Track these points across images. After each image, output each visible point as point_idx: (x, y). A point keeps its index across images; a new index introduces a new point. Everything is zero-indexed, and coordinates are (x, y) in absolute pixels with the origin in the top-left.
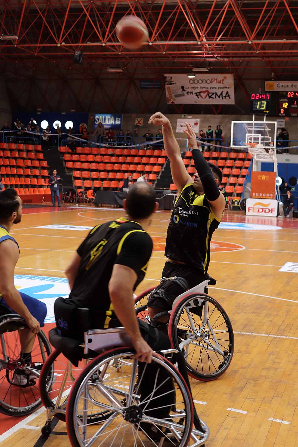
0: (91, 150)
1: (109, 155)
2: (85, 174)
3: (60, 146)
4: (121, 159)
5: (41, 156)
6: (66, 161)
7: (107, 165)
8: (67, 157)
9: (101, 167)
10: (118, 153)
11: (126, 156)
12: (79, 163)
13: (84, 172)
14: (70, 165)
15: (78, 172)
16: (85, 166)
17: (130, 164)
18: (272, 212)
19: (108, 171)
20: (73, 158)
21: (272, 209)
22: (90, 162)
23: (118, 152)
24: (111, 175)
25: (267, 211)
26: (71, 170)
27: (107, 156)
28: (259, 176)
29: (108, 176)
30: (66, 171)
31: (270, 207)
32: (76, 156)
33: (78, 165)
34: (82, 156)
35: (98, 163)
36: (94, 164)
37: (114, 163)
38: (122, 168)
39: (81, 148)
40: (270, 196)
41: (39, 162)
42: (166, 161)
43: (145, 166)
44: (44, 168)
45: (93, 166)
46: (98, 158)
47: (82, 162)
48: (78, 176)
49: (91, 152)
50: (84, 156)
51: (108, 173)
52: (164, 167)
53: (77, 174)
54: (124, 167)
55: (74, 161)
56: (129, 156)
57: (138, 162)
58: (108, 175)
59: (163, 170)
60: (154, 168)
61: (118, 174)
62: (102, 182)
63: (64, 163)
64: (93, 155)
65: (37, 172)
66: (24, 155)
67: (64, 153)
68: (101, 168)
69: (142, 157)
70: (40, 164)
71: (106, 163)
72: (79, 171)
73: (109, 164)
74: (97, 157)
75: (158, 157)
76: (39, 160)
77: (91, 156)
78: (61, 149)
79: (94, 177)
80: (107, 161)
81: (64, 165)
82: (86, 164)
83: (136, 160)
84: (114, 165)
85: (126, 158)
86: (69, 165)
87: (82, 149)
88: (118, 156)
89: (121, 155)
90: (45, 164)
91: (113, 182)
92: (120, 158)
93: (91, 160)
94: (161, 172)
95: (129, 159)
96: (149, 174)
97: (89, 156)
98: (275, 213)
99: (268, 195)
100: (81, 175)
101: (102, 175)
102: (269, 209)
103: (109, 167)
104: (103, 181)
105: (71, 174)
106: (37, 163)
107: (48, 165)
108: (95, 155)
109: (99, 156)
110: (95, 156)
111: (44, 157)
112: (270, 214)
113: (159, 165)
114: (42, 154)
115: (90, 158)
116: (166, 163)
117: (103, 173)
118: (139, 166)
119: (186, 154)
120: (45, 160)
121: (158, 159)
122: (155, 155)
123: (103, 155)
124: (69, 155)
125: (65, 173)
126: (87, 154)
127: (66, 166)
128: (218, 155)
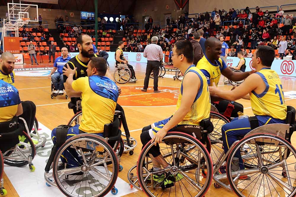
18: (20, 62)
21: (20, 60)
25: (17, 61)
28: (9, 40)
31: (18, 59)
40: (17, 52)
98: (22, 62)
99: (16, 51)
102: (18, 60)
112: (19, 63)
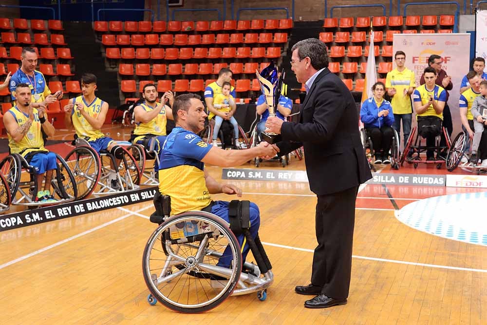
0: (152, 24)
1: (184, 33)
2: (141, 70)
3: (96, 20)
4: (206, 39)
5: (59, 39)
6: (106, 47)
7: (181, 50)
8: (108, 39)
9: (170, 54)
10: (201, 29)
11: (216, 33)
12: (130, 50)
13: (139, 66)
14: (113, 53)
15: (128, 66)
16: (141, 53)
17: (222, 46)
19: (184, 62)
20: (118, 41)
22: (151, 47)
23: (200, 26)
24: (189, 69)
26: (116, 61)
27: (181, 35)
29: (184, 72)
30: (107, 65)
32: (125, 37)
33: (127, 53)
34: (134, 36)
35: (165, 47)
36: (158, 50)
37: (194, 47)
38: (209, 55)
39: (133, 23)
41: (55, 50)
42: (288, 38)
43: (251, 50)
44: (63, 61)
45: (156, 53)
46: (165, 39)
47: (136, 47)
48: (128, 73)
49: (153, 28)
50: (139, 36)
51: (184, 64)
52: (285, 50)
53: (125, 69)
54: (212, 53)
55: (120, 47)
56: (221, 32)
57: (237, 41)
58: (184, 68)
59: (285, 54)
60: (268, 52)
61: (203, 65)
62: (173, 83)
63: (103, 50)
64: (155, 33)
65: (49, 69)
66: (27, 39)
67: (104, 33)
68: (171, 57)
69: (244, 32)
70: (56, 54)
71: (179, 47)
72: (131, 63)
73: (185, 49)
74: (163, 36)
75: (273, 31)
76: (55, 46)
77: (153, 36)
78: (96, 25)
79: (159, 73)
80: (180, 43)
81: (104, 55)
82: (143, 50)
83: (234, 38)
84: (194, 50)
85: (216, 36)
86: (110, 53)
87: (136, 24)
88: (201, 33)
89: (206, 32)
90: (66, 53)
91: (193, 81)
92: (205, 36)
93: (153, 42)
94: (282, 58)
95: (220, 38)
96: (259, 64)
97: (148, 36)
100: (134, 72)
101: (173, 69)
103: (184, 53)
104: (174, 81)
105: (115, 69)
106: (49, 53)
107: (72, 56)
108: (159, 34)
109: (166, 36)
110: (159, 37)
111: (65, 42)
113: (277, 45)
114: (62, 36)
115: (151, 39)
116: (290, 42)
117: (173, 65)
118: (241, 49)
119: (325, 24)
120: (66, 47)
121: (273, 35)
122: (267, 28)
123: (174, 33)
124: (112, 36)
125: (105, 67)
126: (144, 33)
127: (107, 55)
128: (384, 22)
